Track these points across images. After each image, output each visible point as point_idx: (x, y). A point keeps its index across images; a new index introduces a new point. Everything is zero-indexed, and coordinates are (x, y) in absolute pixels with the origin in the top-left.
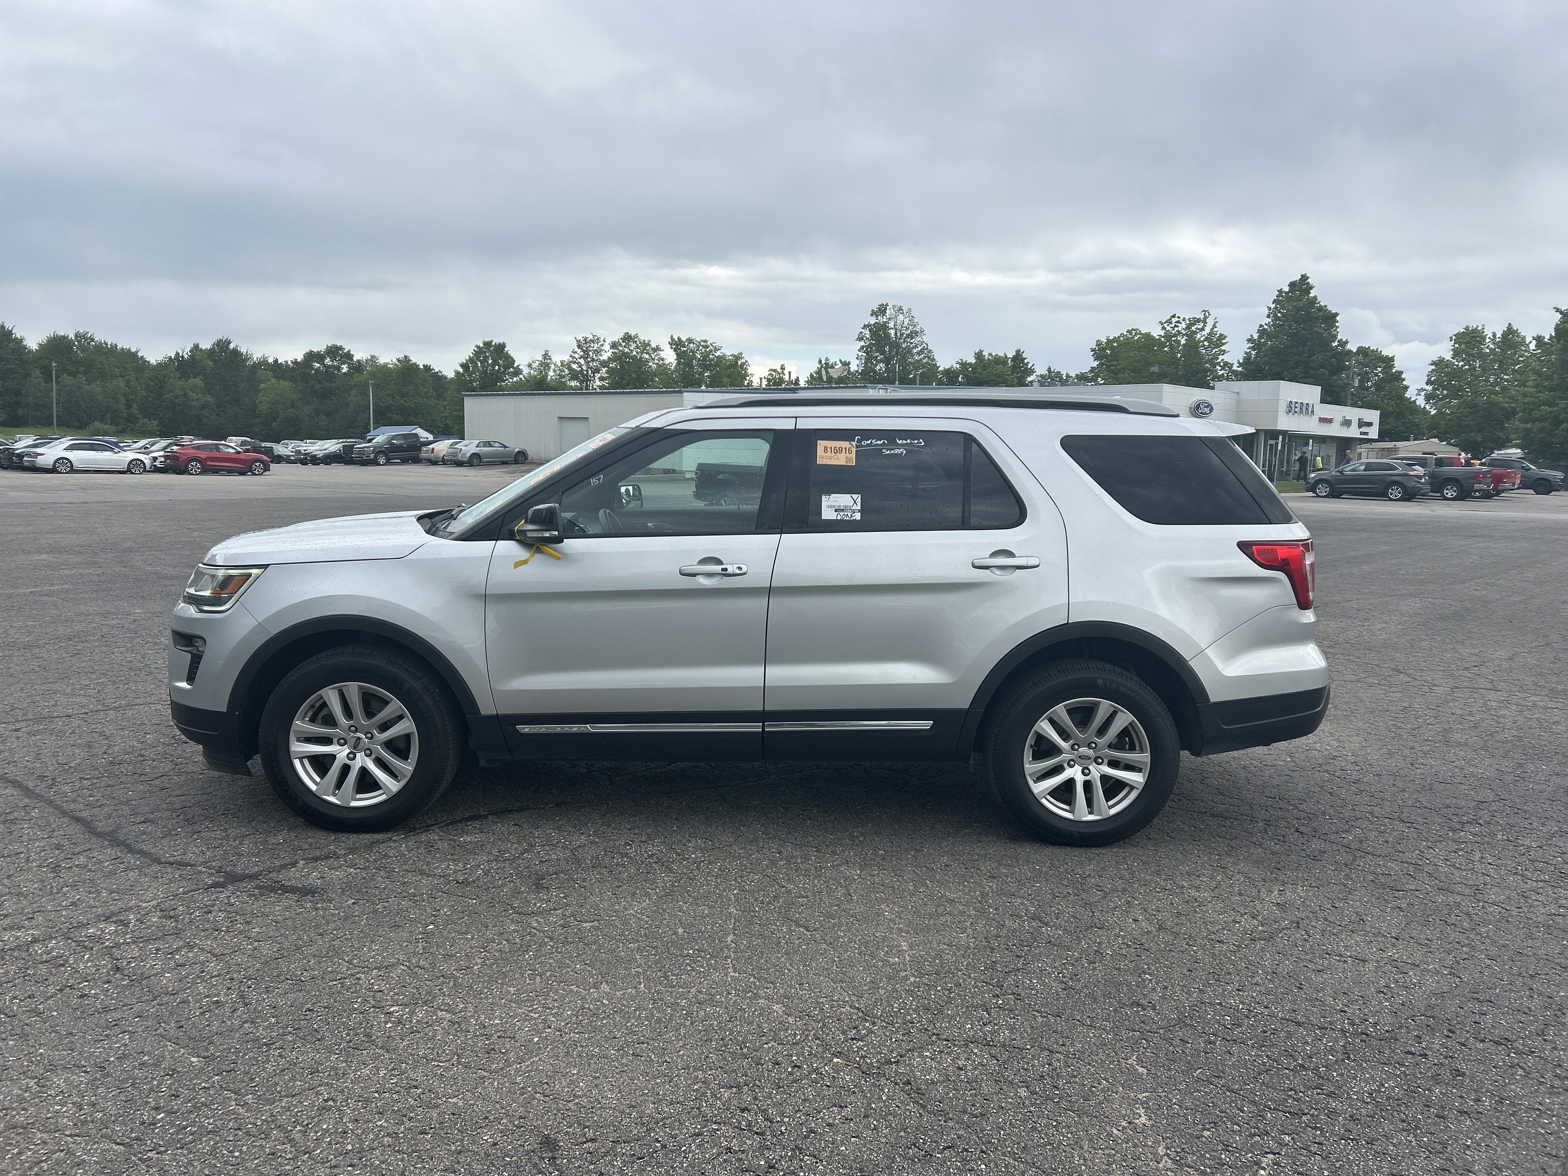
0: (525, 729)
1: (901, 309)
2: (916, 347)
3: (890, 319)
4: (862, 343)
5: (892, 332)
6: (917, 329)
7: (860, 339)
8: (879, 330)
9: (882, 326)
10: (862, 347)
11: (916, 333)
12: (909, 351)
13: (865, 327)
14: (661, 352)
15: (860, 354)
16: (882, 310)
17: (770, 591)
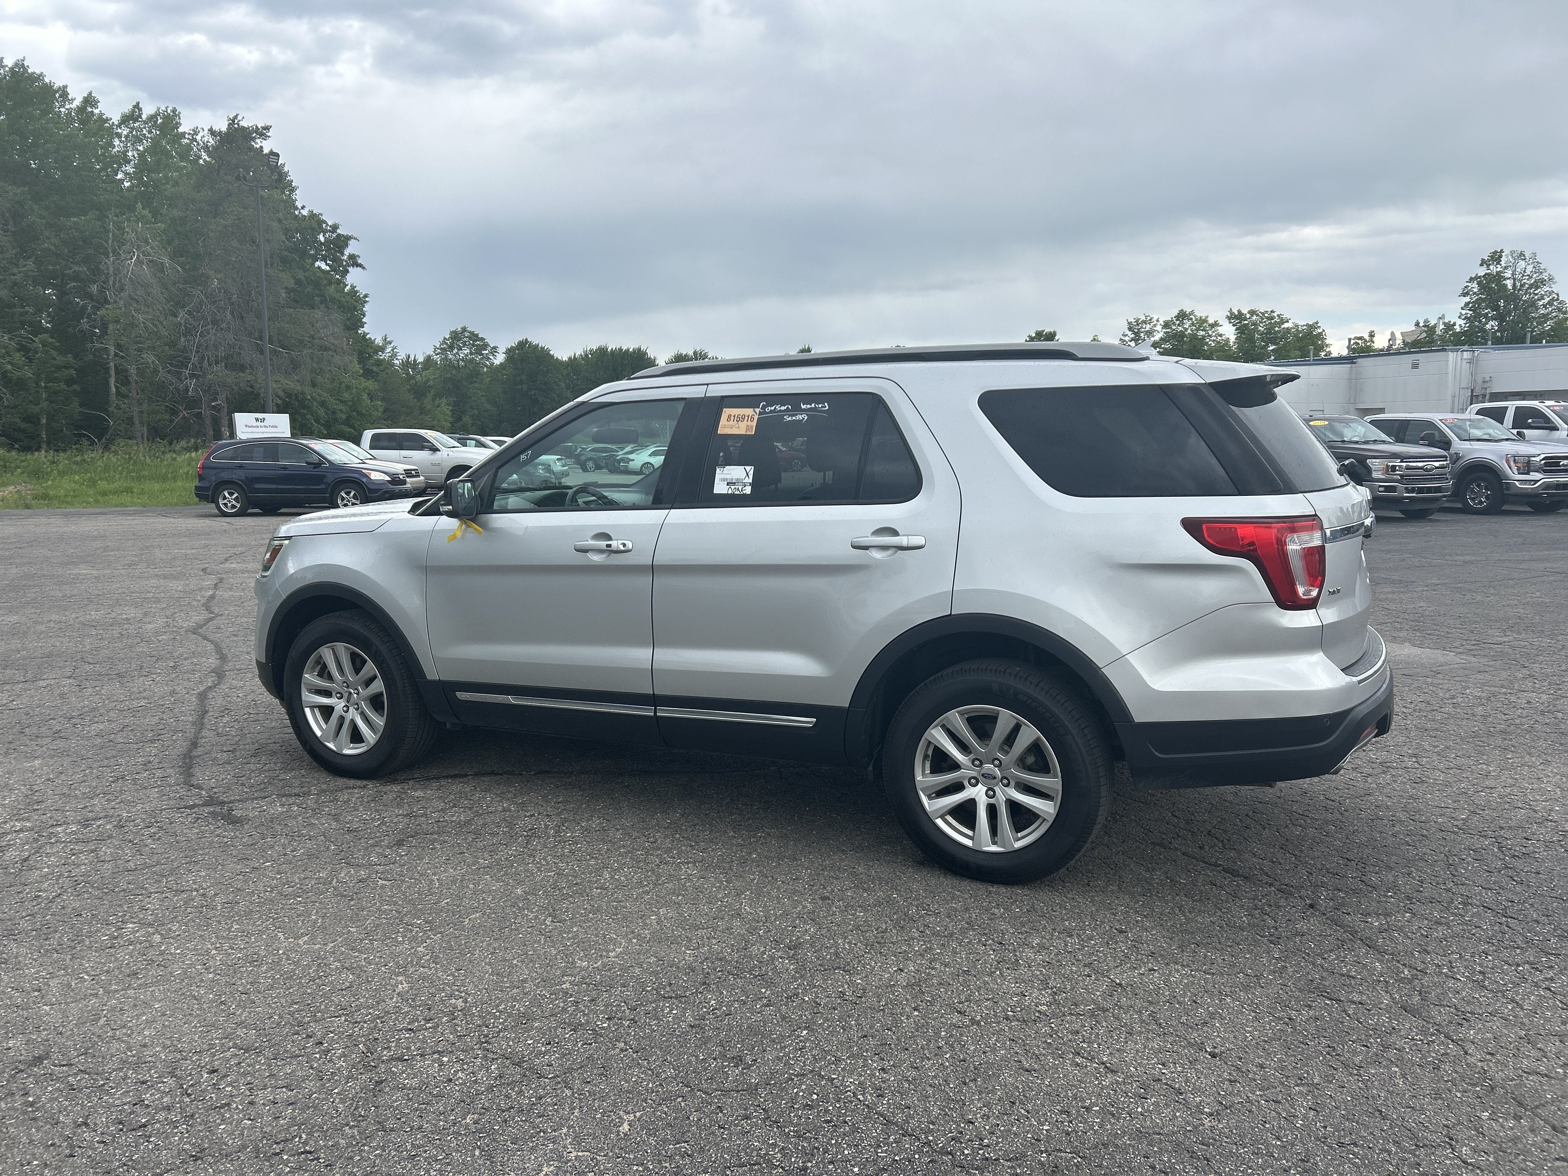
1: (1522, 254)
2: (1542, 298)
3: (1506, 268)
4: (1467, 299)
5: (1509, 284)
6: (1545, 276)
7: (1465, 294)
8: (1489, 282)
9: (1495, 277)
10: (1467, 304)
11: (1543, 282)
12: (1533, 304)
13: (1471, 280)
14: (1219, 328)
15: (1464, 312)
16: (1496, 257)
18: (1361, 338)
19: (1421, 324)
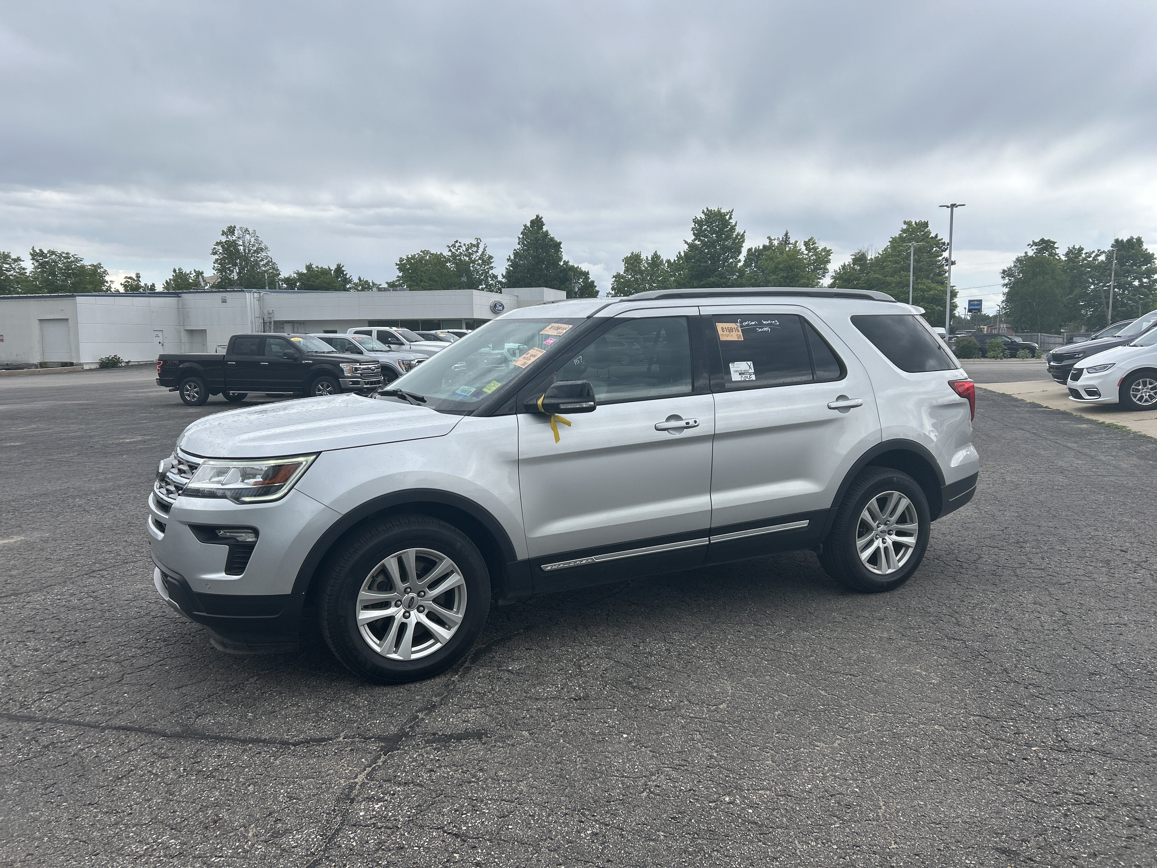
0: (548, 567)
1: (247, 230)
2: (262, 260)
3: (239, 238)
4: (217, 257)
5: (241, 248)
6: (263, 246)
7: (214, 253)
8: (230, 246)
9: (232, 243)
10: (217, 260)
11: (262, 249)
12: (257, 263)
13: (218, 244)
14: (21, 263)
15: (216, 265)
16: (231, 230)
17: (714, 437)
18: (130, 278)
19: (177, 271)
